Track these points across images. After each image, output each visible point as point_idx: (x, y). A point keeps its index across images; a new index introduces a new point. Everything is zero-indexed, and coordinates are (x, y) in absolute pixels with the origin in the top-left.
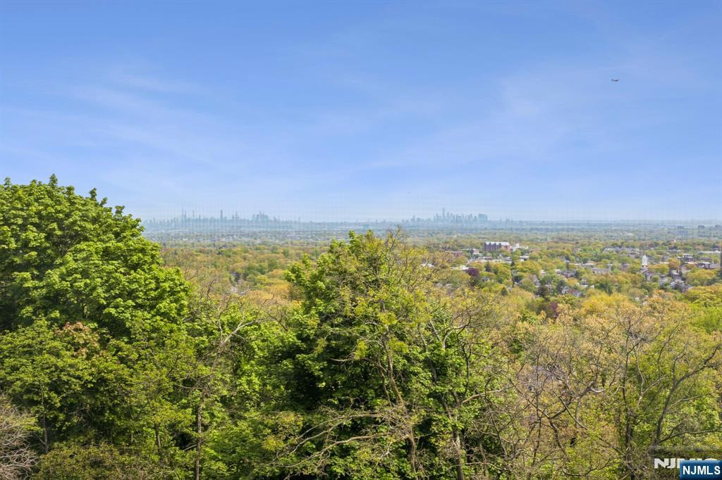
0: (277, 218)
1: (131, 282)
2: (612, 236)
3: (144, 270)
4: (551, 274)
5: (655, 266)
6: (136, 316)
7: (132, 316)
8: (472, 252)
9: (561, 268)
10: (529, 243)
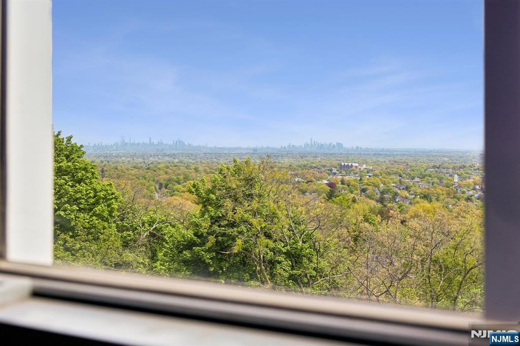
0: (190, 143)
1: (76, 192)
2: (432, 160)
3: (86, 184)
4: (388, 187)
5: (464, 182)
6: (78, 218)
7: (76, 217)
8: (331, 170)
9: (396, 183)
10: (373, 164)
